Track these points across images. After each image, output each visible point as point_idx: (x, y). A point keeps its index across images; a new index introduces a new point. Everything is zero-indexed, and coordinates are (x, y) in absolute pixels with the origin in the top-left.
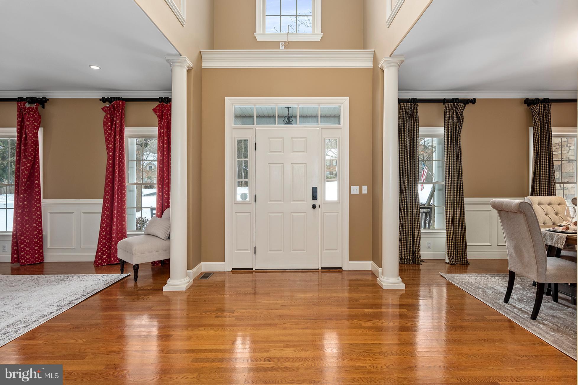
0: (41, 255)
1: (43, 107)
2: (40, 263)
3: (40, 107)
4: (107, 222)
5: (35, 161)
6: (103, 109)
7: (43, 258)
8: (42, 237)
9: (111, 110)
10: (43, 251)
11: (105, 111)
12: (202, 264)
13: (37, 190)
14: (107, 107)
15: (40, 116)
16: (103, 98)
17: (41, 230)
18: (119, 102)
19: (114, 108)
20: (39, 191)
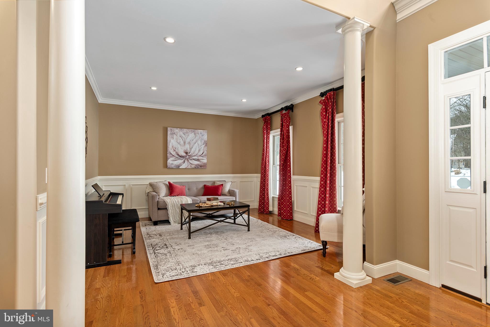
0: (291, 214)
1: (293, 111)
2: (290, 220)
3: (291, 112)
4: (322, 197)
5: (288, 149)
6: (320, 102)
7: (292, 217)
8: (291, 202)
9: (326, 101)
10: (292, 212)
11: (322, 104)
12: (397, 262)
13: (289, 169)
14: (323, 100)
15: (290, 118)
16: (321, 93)
17: (291, 197)
18: (331, 93)
19: (328, 100)
20: (290, 170)
